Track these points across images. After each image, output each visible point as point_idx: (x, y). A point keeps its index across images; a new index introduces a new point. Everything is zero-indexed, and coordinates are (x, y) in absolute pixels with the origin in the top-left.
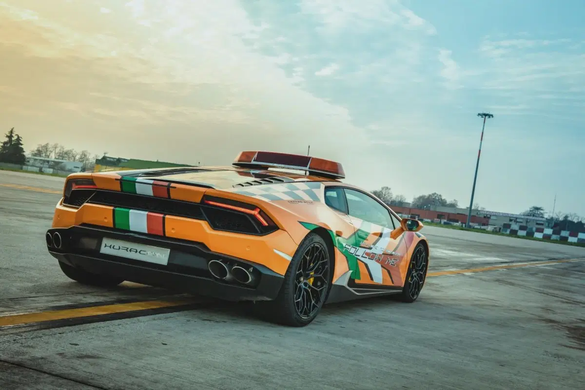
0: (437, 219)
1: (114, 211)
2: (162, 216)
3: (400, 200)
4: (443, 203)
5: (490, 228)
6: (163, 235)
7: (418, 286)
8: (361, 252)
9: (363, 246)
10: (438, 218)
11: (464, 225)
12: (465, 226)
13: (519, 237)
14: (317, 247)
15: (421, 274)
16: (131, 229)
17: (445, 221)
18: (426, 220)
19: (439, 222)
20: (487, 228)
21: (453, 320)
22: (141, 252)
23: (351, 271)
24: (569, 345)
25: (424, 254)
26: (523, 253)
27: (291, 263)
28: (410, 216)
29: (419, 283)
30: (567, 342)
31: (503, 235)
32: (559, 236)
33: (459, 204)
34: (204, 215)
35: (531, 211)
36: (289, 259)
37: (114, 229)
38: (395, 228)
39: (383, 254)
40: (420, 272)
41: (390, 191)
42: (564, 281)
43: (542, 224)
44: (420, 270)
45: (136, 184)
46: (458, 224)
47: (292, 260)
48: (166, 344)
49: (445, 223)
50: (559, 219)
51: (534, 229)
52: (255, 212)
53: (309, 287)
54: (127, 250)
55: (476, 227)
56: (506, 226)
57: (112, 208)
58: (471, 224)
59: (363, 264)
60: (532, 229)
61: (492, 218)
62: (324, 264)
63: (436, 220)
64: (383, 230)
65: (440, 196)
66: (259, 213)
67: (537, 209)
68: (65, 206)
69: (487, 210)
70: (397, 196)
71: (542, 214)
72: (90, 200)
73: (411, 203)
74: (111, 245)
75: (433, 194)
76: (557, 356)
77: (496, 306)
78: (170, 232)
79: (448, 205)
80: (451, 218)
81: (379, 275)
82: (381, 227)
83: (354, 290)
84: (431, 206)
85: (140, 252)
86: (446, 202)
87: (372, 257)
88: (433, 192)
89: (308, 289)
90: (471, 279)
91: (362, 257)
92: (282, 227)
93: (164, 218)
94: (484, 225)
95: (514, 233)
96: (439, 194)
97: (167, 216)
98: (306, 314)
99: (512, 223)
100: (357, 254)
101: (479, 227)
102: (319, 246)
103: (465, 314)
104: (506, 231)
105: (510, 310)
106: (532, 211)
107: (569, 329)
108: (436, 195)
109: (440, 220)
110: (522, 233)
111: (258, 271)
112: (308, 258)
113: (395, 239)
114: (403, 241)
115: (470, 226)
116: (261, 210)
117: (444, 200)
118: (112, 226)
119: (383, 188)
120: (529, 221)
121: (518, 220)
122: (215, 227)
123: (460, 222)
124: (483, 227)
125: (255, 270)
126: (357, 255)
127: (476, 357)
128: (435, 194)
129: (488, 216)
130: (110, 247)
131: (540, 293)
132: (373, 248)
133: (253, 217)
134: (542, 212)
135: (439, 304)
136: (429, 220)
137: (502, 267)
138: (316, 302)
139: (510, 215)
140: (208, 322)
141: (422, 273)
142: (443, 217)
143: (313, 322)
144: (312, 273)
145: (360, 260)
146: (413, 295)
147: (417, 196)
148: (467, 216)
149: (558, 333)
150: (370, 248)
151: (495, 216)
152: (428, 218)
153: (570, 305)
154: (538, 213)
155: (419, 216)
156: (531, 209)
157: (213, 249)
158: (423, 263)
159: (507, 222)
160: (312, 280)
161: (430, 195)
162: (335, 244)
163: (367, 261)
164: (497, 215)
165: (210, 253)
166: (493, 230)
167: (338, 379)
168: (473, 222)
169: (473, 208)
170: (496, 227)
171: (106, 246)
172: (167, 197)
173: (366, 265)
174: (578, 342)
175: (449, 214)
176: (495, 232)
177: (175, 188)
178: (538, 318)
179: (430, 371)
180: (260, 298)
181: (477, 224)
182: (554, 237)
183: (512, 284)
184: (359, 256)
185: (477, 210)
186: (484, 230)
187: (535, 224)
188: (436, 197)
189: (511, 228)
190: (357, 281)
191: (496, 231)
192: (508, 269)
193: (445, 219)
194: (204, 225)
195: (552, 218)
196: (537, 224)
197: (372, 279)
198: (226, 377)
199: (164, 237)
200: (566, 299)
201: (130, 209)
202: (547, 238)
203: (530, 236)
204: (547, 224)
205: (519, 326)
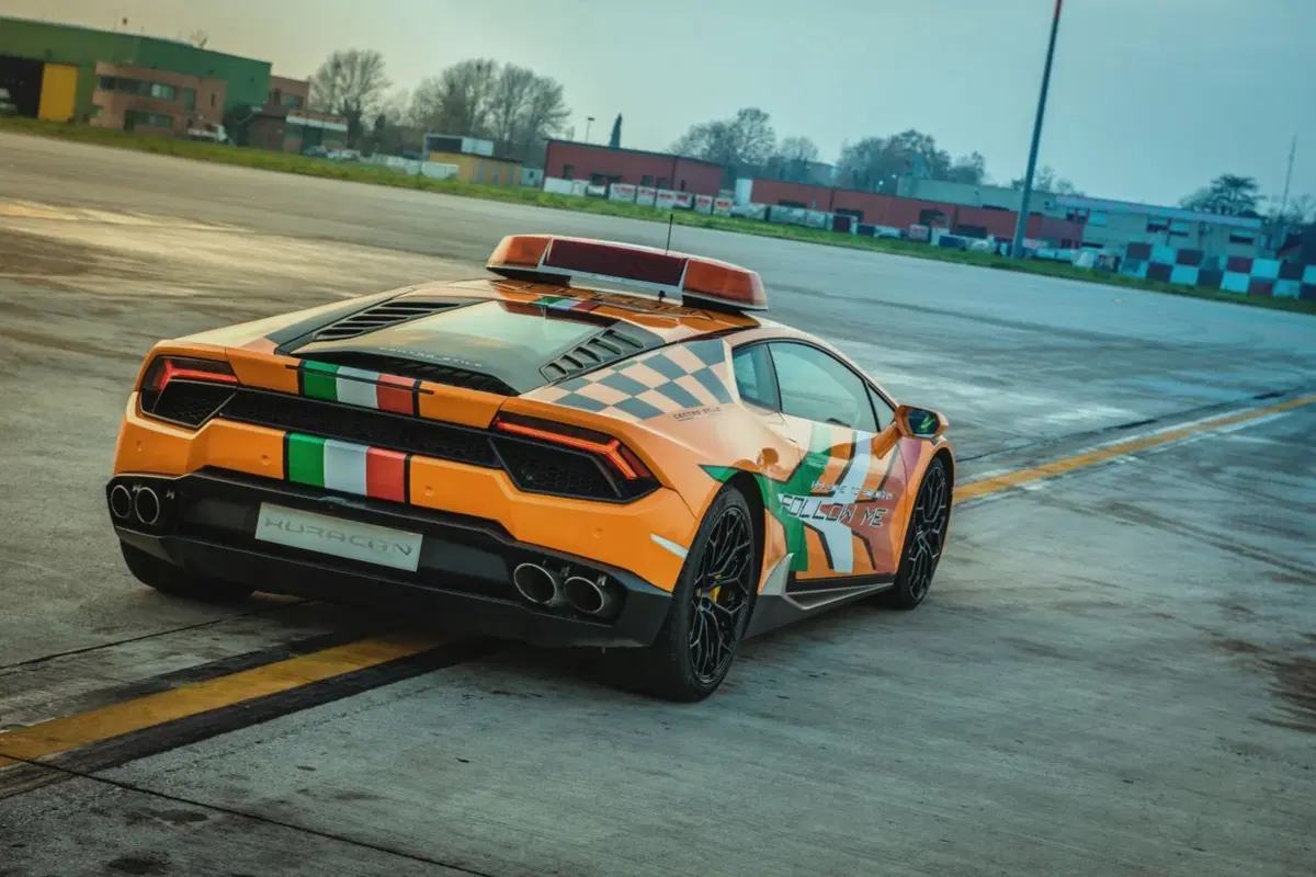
0: (918, 227)
1: (286, 442)
2: (402, 457)
3: (798, 154)
4: (937, 166)
5: (1084, 258)
6: (403, 500)
7: (928, 567)
8: (812, 505)
9: (818, 491)
10: (921, 223)
11: (1004, 246)
12: (1009, 251)
13: (1175, 290)
14: (732, 517)
15: (936, 535)
16: (327, 485)
17: (945, 232)
18: (884, 230)
19: (925, 236)
20: (1078, 257)
21: (1016, 659)
22: (355, 540)
23: (791, 555)
24: (1272, 718)
25: (943, 483)
26: (1184, 373)
27: (686, 563)
28: (831, 216)
29: (930, 557)
30: (1269, 708)
31: (1126, 282)
32: (1296, 284)
33: (988, 169)
34: (499, 457)
35: (1215, 191)
36: (682, 553)
37: (285, 483)
38: (879, 430)
39: (857, 502)
40: (934, 531)
41: (768, 125)
42: (1291, 495)
43: (1248, 241)
44: (933, 526)
45: (338, 379)
46: (985, 244)
47: (689, 555)
48: (467, 761)
49: (945, 242)
50: (1301, 218)
51: (1223, 262)
52: (609, 449)
53: (714, 607)
54: (320, 533)
55: (1043, 252)
56: (1139, 251)
57: (281, 434)
58: (1027, 243)
59: (816, 534)
60: (1215, 260)
61: (1093, 219)
62: (742, 553)
63: (917, 229)
64: (855, 435)
65: (929, 140)
66: (619, 449)
67: (1236, 183)
68: (146, 417)
69: (1078, 188)
70: (790, 142)
71: (1250, 201)
72: (222, 410)
73: (833, 164)
74: (281, 523)
75: (905, 135)
76: (1244, 750)
77: (1110, 605)
78: (421, 495)
79: (955, 171)
80: (963, 221)
81: (845, 555)
82: (849, 432)
83: (792, 597)
84: (900, 179)
85: (351, 541)
86: (947, 163)
87: (833, 512)
88: (905, 129)
89: (712, 613)
90: (1045, 509)
91: (814, 517)
92: (667, 480)
93: (407, 464)
94: (1066, 244)
95: (1159, 278)
96: (925, 132)
97: (415, 459)
98: (709, 671)
99: (1156, 239)
100: (804, 513)
101: (1051, 254)
102: (735, 514)
103: (1039, 638)
104: (1136, 269)
105: (1142, 616)
106: (1221, 191)
107: (1280, 668)
108: (914, 139)
109: (925, 228)
110: (1186, 275)
111: (619, 584)
112: (714, 544)
113: (881, 458)
114: (898, 461)
115: (1023, 252)
116: (622, 444)
117: (942, 154)
118: (280, 475)
119: (743, 115)
120: (1207, 228)
121: (1175, 227)
122: (523, 485)
123: (991, 238)
124: (1064, 253)
125: (610, 580)
126: (803, 516)
127: (1075, 762)
128: (912, 133)
129: (1082, 213)
130: (278, 526)
131: (1224, 547)
132: (837, 492)
133: (604, 459)
134: (1250, 193)
135: (976, 610)
136: (894, 232)
137: (1124, 450)
138: (727, 641)
139: (1147, 211)
140: (504, 696)
141: (938, 532)
142: (938, 217)
143: (720, 687)
144: (717, 577)
145: (810, 526)
146: (916, 591)
147: (855, 140)
148: (1015, 213)
149: (1254, 683)
150: (831, 494)
151: (1105, 212)
152: (888, 224)
153: (1292, 587)
154: (1239, 197)
155: (860, 215)
156: (1218, 186)
157: (519, 537)
158: (941, 507)
159: (1140, 236)
160: (717, 591)
161: (895, 140)
162: (765, 504)
163: (822, 525)
164: (1109, 209)
165: (516, 545)
166: (1095, 264)
167: (819, 827)
168: (1031, 236)
169: (1035, 183)
170: (1103, 252)
171: (268, 523)
172: (411, 413)
173: (821, 535)
174: (1293, 708)
175: (957, 209)
176: (1102, 273)
177: (431, 393)
178: (1211, 638)
179: (988, 802)
180: (617, 643)
181: (1045, 243)
182: (1284, 288)
183: (1150, 519)
184: (808, 516)
185: (1044, 193)
186: (1068, 262)
187: (1227, 238)
188: (914, 144)
189: (1152, 259)
190: (800, 576)
191: (1104, 268)
192: (1139, 455)
193: (941, 224)
194: (500, 479)
195: (1281, 219)
196: (1234, 239)
197: (831, 566)
198: (619, 832)
199: (407, 506)
200: (1285, 566)
201: (326, 438)
202: (1261, 294)
203: (1208, 285)
204: (1263, 240)
205: (1168, 669)
